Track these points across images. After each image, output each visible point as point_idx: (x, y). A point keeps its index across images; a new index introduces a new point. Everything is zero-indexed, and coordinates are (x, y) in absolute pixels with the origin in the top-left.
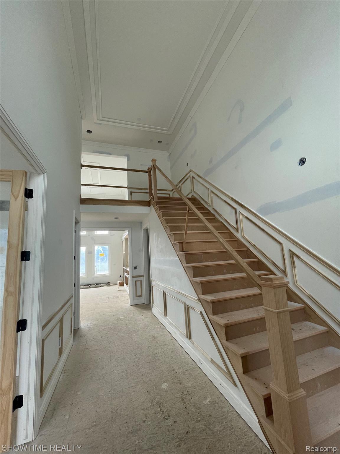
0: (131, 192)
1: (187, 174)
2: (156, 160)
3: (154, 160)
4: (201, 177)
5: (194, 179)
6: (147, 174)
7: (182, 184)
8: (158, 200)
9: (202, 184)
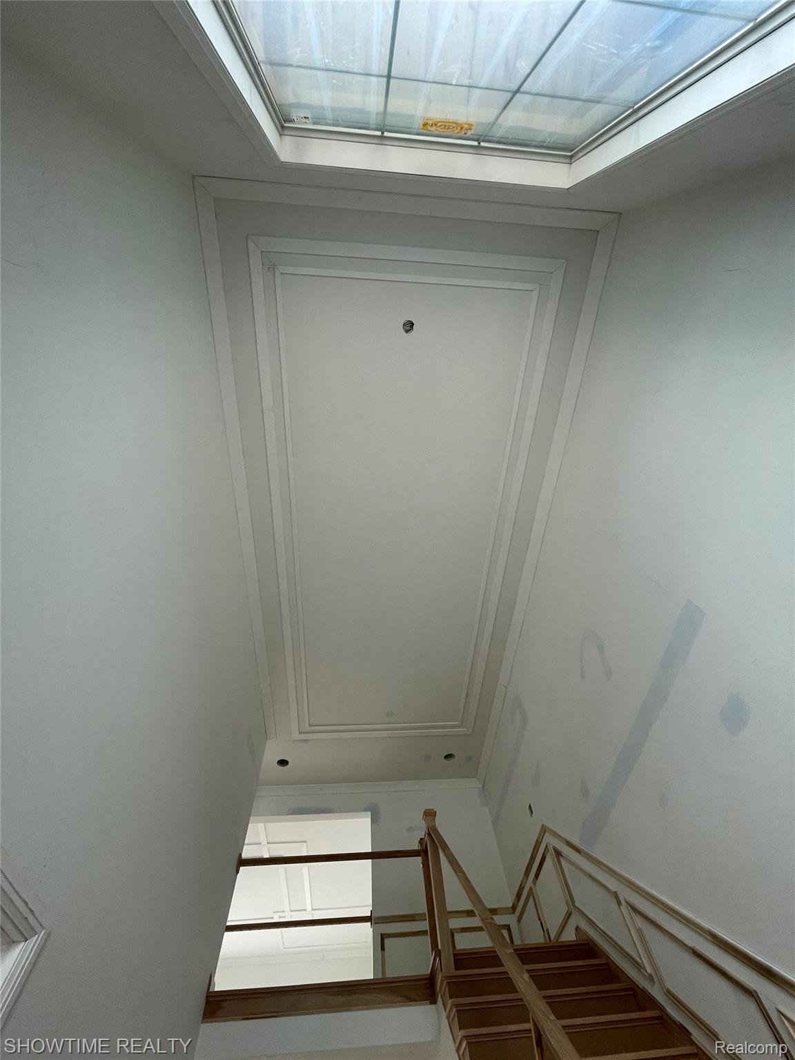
0: (383, 937)
1: (537, 840)
2: (435, 813)
3: (430, 814)
4: (578, 850)
5: (561, 857)
6: (418, 860)
7: (535, 881)
8: (457, 969)
9: (591, 877)
